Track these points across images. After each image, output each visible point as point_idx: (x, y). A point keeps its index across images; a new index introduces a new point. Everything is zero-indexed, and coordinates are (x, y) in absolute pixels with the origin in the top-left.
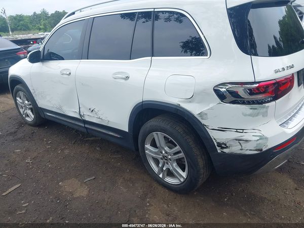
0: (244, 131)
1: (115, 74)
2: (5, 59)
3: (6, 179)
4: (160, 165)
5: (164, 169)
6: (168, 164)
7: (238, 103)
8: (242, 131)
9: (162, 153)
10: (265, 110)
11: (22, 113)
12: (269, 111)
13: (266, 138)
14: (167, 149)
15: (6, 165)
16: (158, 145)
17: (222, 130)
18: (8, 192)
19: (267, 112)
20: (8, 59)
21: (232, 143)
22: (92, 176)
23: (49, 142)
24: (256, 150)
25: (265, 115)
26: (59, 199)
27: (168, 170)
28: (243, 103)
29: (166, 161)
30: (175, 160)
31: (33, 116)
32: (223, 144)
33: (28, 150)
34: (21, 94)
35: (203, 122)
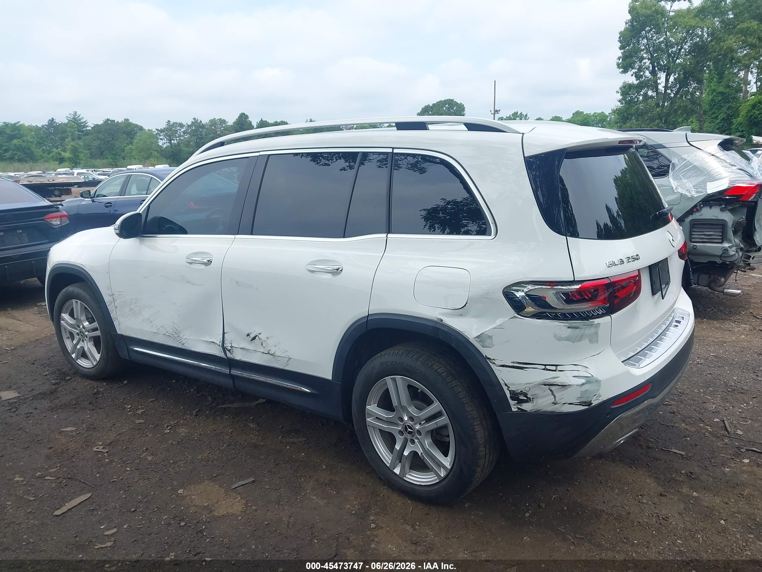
0: (559, 368)
1: (312, 263)
2: (16, 228)
3: (54, 485)
4: (398, 447)
5: (406, 453)
6: (413, 442)
7: (547, 318)
8: (554, 368)
9: (402, 419)
10: (593, 330)
11: (69, 348)
12: (601, 332)
13: (598, 381)
14: (412, 410)
15: (48, 457)
16: (395, 403)
17: (520, 366)
18: (64, 509)
19: (596, 334)
20: (24, 228)
21: (537, 391)
22: (248, 478)
23: (140, 412)
24: (581, 404)
25: (594, 339)
26: (183, 520)
27: (414, 454)
28: (556, 317)
29: (409, 437)
30: (428, 432)
31: (98, 356)
32: (522, 393)
33: (92, 428)
34: (76, 305)
35: (485, 352)
